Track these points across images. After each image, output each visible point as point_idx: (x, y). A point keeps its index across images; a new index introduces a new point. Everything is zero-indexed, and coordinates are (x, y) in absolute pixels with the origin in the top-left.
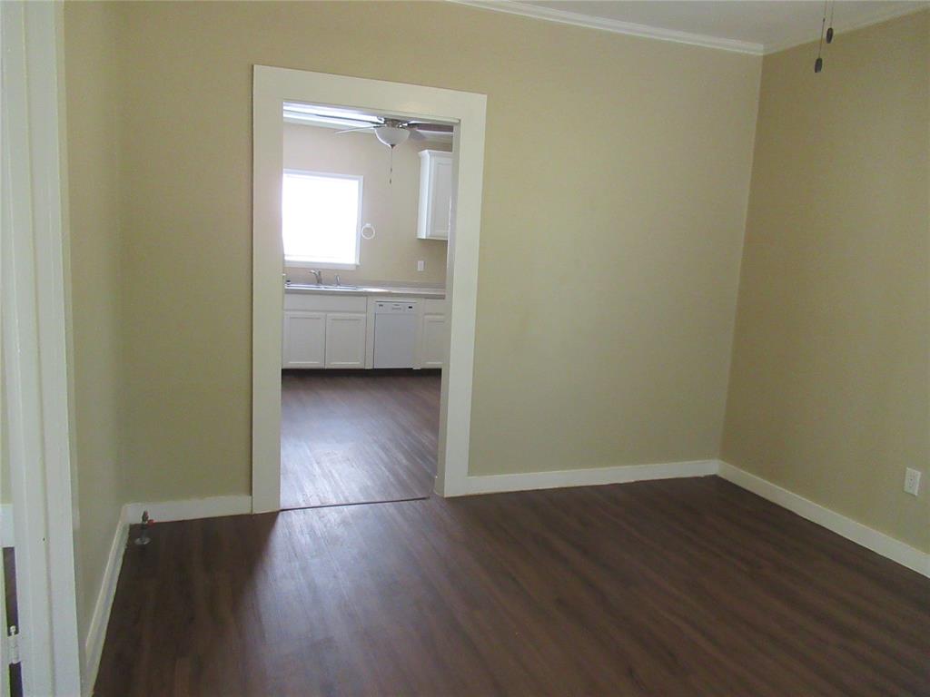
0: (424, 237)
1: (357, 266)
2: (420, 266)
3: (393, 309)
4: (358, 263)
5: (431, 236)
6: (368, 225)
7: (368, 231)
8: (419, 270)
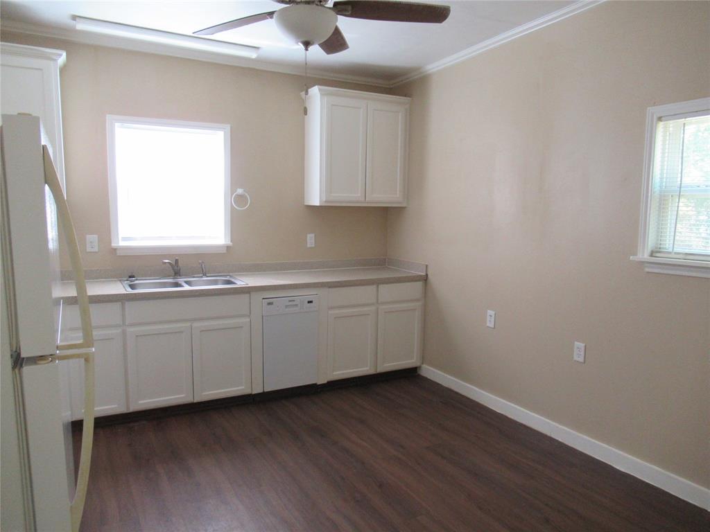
0: (317, 203)
1: (228, 247)
2: (311, 240)
3: (287, 306)
4: (229, 243)
5: (325, 202)
6: (240, 191)
7: (240, 199)
8: (309, 246)
